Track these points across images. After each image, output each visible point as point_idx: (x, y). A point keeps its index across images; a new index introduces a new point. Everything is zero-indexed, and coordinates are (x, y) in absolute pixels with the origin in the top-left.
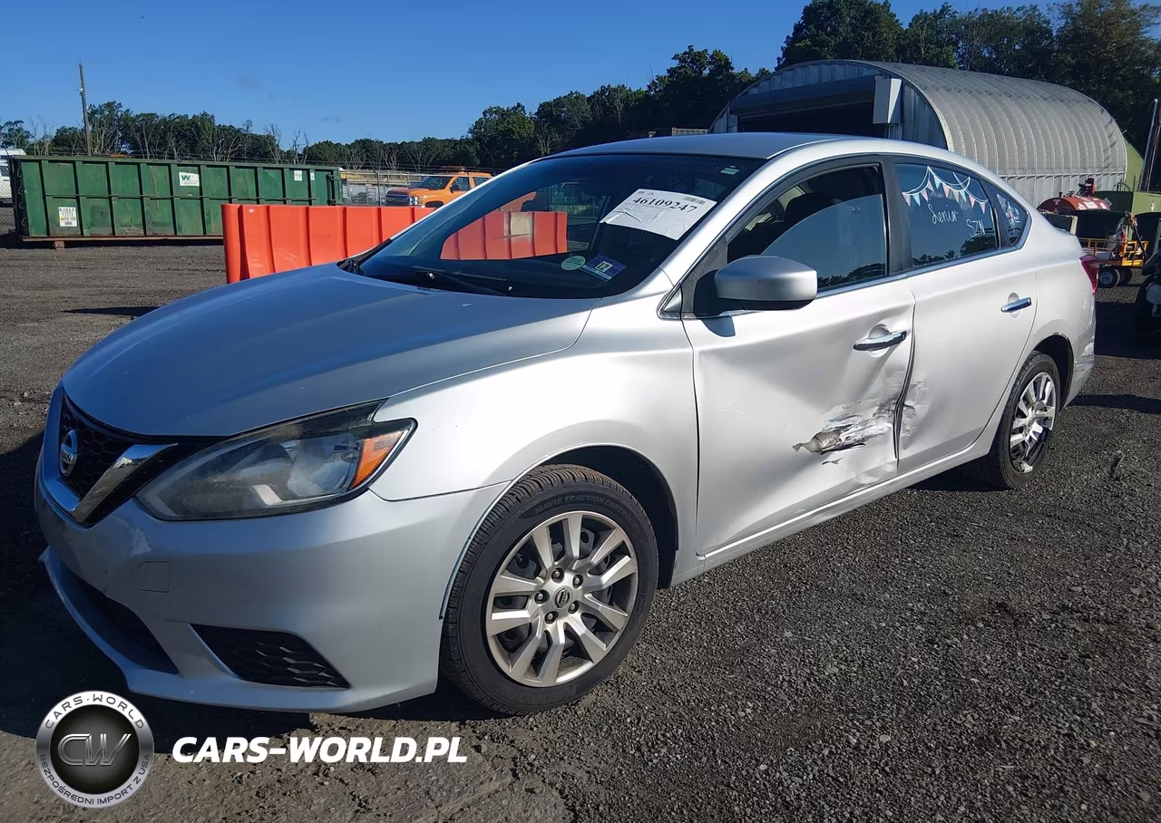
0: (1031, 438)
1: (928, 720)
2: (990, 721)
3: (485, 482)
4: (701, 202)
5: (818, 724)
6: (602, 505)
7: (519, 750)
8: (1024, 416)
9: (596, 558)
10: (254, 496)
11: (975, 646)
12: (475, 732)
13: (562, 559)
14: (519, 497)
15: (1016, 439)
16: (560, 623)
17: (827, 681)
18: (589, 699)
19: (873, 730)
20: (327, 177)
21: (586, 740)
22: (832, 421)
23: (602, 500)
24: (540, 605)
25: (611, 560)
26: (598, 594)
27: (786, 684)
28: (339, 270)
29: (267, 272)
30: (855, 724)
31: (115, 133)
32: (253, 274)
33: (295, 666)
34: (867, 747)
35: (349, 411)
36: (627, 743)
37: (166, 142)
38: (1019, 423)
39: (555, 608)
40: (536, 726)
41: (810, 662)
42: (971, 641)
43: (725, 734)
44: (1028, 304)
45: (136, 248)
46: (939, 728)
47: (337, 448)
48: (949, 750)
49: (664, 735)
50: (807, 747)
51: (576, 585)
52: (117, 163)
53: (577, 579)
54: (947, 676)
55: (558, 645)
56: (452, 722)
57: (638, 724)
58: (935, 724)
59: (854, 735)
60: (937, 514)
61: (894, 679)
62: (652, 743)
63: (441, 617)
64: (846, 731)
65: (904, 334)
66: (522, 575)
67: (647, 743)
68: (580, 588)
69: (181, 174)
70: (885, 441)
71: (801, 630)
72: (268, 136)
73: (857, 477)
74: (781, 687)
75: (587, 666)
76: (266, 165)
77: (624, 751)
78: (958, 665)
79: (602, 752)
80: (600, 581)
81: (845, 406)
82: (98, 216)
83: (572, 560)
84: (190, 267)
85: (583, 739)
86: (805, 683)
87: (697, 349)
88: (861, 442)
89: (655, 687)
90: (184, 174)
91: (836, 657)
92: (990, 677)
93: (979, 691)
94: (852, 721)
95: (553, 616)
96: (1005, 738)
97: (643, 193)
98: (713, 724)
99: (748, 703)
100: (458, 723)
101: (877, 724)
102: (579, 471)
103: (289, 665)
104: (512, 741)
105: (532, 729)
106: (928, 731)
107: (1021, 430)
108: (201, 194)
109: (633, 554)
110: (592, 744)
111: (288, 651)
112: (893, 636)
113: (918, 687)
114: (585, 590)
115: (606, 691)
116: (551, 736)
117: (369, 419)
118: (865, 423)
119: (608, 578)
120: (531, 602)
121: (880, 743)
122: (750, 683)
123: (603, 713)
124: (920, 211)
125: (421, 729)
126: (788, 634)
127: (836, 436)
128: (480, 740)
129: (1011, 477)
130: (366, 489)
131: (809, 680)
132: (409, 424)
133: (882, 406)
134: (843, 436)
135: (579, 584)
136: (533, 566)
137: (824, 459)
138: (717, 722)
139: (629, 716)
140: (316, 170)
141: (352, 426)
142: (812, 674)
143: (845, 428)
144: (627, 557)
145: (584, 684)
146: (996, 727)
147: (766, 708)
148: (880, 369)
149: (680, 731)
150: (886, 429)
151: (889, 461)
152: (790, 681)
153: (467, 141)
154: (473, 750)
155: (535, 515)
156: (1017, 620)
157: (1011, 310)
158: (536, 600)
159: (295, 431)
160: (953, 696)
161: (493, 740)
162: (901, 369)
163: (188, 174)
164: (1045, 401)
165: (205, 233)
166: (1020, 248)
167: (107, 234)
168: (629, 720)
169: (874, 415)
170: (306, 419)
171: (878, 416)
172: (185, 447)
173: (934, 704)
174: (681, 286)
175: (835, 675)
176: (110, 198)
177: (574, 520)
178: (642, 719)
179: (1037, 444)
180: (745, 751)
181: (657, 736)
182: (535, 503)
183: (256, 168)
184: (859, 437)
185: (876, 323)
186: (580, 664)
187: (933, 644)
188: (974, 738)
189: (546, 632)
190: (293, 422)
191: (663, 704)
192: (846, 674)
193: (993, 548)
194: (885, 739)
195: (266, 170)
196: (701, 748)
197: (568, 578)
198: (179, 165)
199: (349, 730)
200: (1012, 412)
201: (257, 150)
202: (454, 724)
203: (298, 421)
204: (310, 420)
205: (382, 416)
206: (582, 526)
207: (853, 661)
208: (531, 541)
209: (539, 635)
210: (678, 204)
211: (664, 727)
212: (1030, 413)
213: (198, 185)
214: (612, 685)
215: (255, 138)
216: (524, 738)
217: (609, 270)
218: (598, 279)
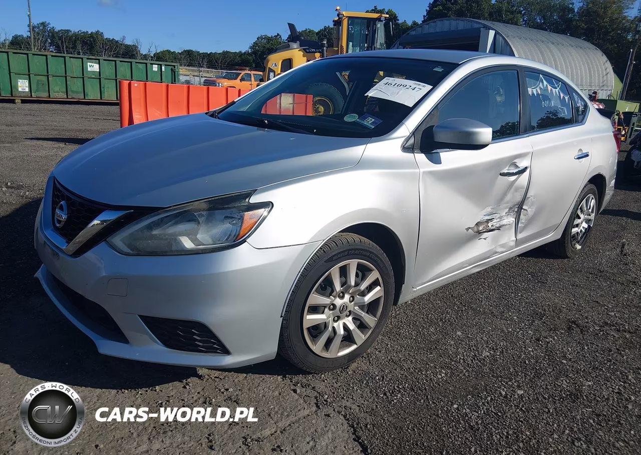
0: (581, 230)
1: (543, 383)
2: (576, 384)
3: (310, 240)
4: (424, 86)
5: (483, 383)
6: (368, 257)
7: (318, 392)
8: (580, 218)
9: (363, 287)
10: (180, 243)
11: (562, 343)
12: (292, 382)
13: (345, 286)
14: (325, 250)
15: (575, 230)
16: (341, 323)
17: (484, 360)
18: (354, 366)
19: (513, 388)
20: (172, 69)
21: (355, 388)
22: (485, 215)
23: (368, 254)
24: (331, 312)
25: (370, 288)
26: (362, 307)
27: (462, 361)
28: (207, 116)
29: (143, 121)
30: (503, 384)
31: (46, 40)
32: (136, 121)
33: (199, 341)
34: (511, 397)
35: (235, 196)
36: (378, 391)
37: (76, 46)
38: (577, 221)
39: (339, 314)
40: (326, 380)
41: (474, 349)
42: (559, 340)
43: (432, 387)
44: (587, 156)
45: (62, 105)
46: (549, 387)
47: (226, 217)
48: (555, 399)
49: (398, 387)
50: (478, 396)
51: (351, 302)
52: (52, 56)
53: (351, 298)
54: (549, 359)
55: (340, 335)
56: (278, 375)
57: (383, 380)
58: (547, 385)
59: (503, 390)
60: (531, 270)
61: (520, 360)
62: (392, 391)
63: (281, 316)
64: (498, 388)
65: (526, 168)
66: (323, 295)
67: (389, 391)
68: (353, 303)
69: (89, 64)
70: (510, 229)
71: (466, 331)
72: (133, 45)
73: (495, 247)
74: (459, 362)
75: (354, 347)
76: (137, 61)
77: (377, 395)
78: (554, 353)
79: (365, 395)
80: (364, 299)
81: (491, 207)
82: (40, 86)
83: (350, 287)
84: (94, 117)
85: (353, 388)
86: (472, 361)
87: (422, 170)
88: (498, 228)
89: (390, 360)
90: (91, 64)
91: (487, 347)
92: (572, 360)
93: (568, 367)
94: (501, 382)
95: (337, 319)
96: (585, 394)
97: (389, 79)
98: (425, 381)
99: (443, 371)
100: (281, 376)
101: (515, 384)
102: (357, 237)
103: (197, 340)
104: (314, 388)
105: (324, 381)
106: (543, 388)
107: (577, 226)
108: (100, 76)
109: (382, 285)
110: (358, 391)
111: (196, 332)
112: (517, 336)
113: (534, 364)
114: (355, 305)
115: (363, 361)
116: (335, 385)
117: (247, 200)
118: (501, 218)
119: (368, 298)
120: (327, 310)
121: (518, 395)
122: (442, 359)
123: (362, 373)
124: (536, 98)
125: (261, 379)
126: (459, 333)
127: (486, 224)
128: (295, 386)
129: (570, 251)
130: (244, 241)
131: (474, 359)
132: (269, 205)
133: (510, 208)
134: (490, 224)
135: (352, 301)
136: (329, 290)
137: (479, 237)
138: (426, 380)
139: (377, 376)
140: (166, 65)
141: (237, 204)
142: (475, 355)
143: (491, 220)
144: (379, 287)
145: (352, 357)
146: (579, 387)
147: (453, 373)
148: (511, 188)
149: (407, 385)
150: (511, 222)
151: (511, 240)
152: (463, 359)
153: (249, 54)
154: (292, 392)
155: (332, 261)
156: (582, 329)
157: (579, 158)
158: (329, 309)
159: (204, 206)
160: (554, 370)
161: (303, 387)
162: (522, 188)
163: (92, 64)
164: (590, 210)
165: (101, 98)
166: (584, 124)
167: (45, 97)
168: (377, 378)
169: (506, 213)
170: (210, 199)
171: (508, 214)
172: (137, 213)
173: (544, 374)
174: (414, 133)
175: (488, 356)
176: (48, 76)
177: (353, 265)
178: (385, 377)
179: (584, 234)
180: (445, 397)
181: (394, 387)
182: (334, 254)
183: (131, 62)
184: (498, 225)
185: (512, 161)
186: (350, 346)
187: (539, 341)
188: (568, 393)
189: (334, 328)
190: (203, 201)
191: (395, 370)
192: (494, 357)
193: (564, 290)
194: (521, 392)
195: (137, 64)
196: (419, 395)
197: (347, 297)
198: (87, 59)
199: (221, 379)
200: (575, 216)
201: (129, 53)
202: (279, 377)
203: (206, 200)
204: (212, 200)
205: (254, 199)
206: (357, 269)
207: (497, 349)
208: (330, 275)
209: (330, 329)
210: (411, 86)
211: (397, 382)
212: (582, 216)
213: (98, 71)
214: (365, 358)
215: (127, 46)
216: (321, 387)
217: (373, 123)
218: (366, 127)
